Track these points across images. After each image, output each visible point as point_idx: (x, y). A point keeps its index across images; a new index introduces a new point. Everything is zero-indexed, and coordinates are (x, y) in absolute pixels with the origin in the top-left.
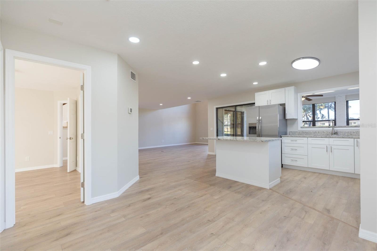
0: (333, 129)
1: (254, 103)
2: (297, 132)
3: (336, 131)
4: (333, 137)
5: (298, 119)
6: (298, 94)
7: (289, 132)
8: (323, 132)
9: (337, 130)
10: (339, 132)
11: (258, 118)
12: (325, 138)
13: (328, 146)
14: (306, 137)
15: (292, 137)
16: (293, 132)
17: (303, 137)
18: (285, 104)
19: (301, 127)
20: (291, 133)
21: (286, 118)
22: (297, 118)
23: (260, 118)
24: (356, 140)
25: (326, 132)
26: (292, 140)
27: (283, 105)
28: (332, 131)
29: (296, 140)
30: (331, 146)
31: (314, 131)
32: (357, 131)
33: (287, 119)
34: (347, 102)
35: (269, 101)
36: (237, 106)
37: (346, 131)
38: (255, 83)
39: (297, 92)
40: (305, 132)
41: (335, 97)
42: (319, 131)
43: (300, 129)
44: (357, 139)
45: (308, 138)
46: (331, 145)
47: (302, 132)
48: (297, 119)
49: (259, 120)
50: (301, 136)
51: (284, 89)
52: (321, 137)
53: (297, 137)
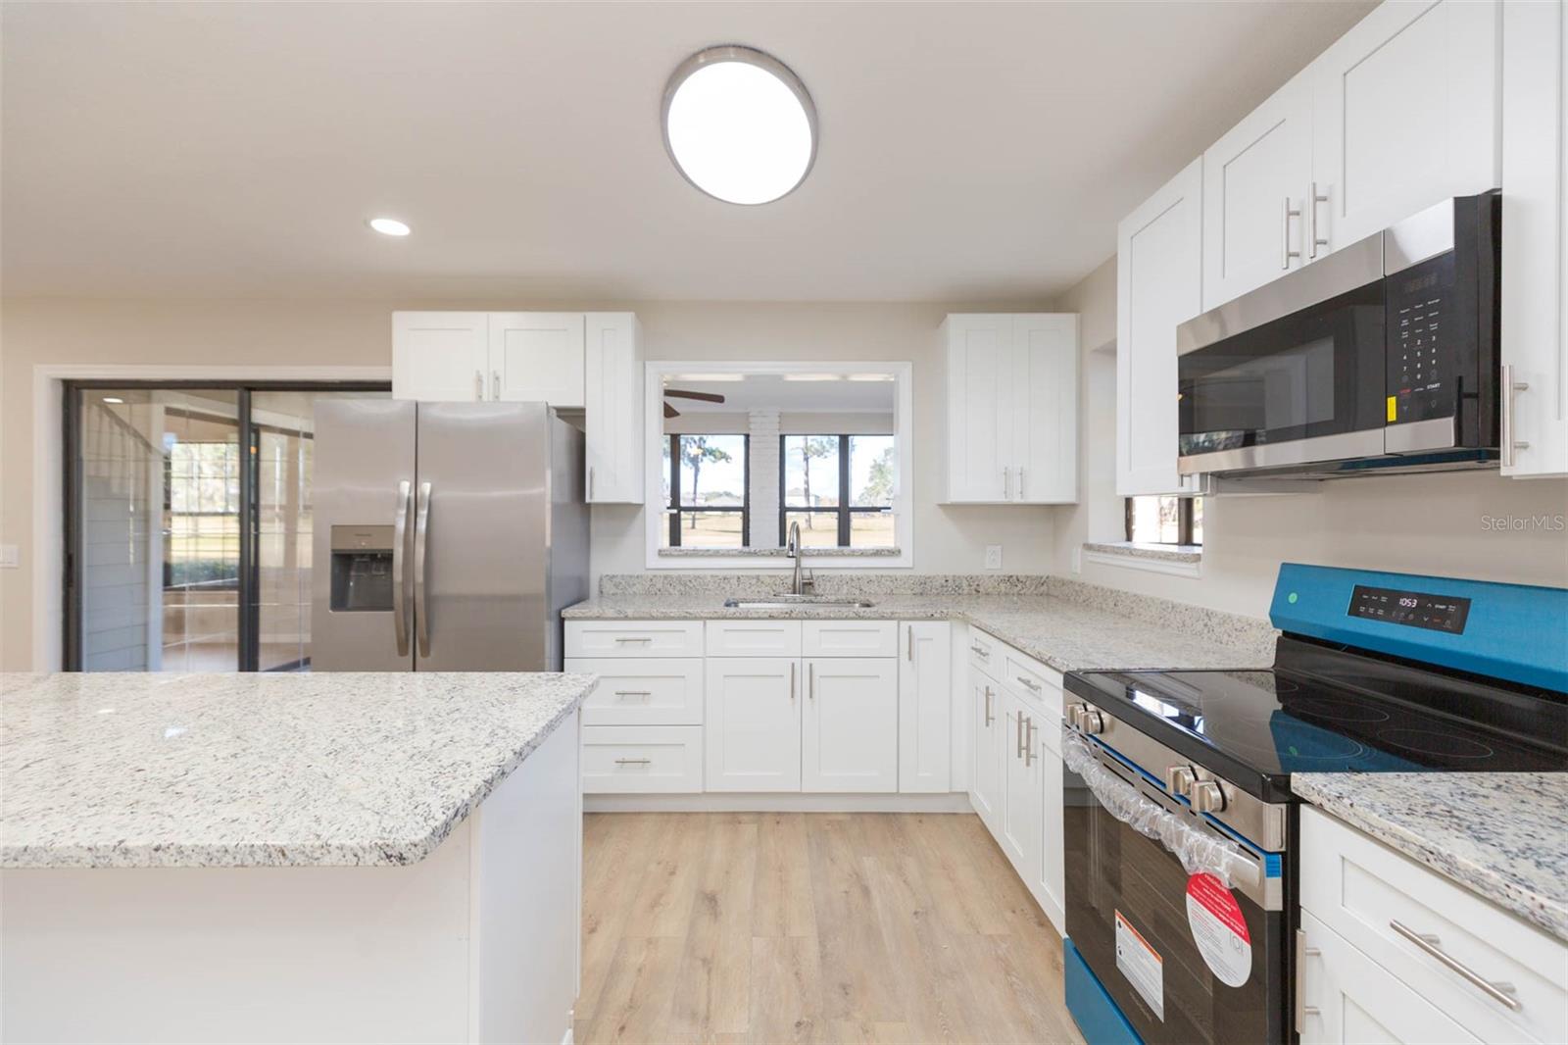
0: (798, 565)
1: (385, 387)
2: (642, 577)
3: (807, 573)
4: (818, 617)
5: (647, 506)
6: (647, 363)
7: (601, 579)
8: (758, 578)
9: (811, 569)
10: (818, 577)
11: (406, 487)
12: (784, 618)
13: (797, 662)
14: (696, 618)
15: (626, 618)
16: (623, 576)
17: (685, 618)
18: (583, 410)
19: (660, 551)
20: (609, 588)
21: (588, 500)
22: (641, 502)
23: (426, 488)
24: (905, 625)
25: (768, 580)
26: (622, 640)
27: (574, 417)
28: (792, 573)
29: (648, 636)
30: (811, 665)
31: (722, 574)
33: (589, 504)
34: (782, 438)
35: (485, 380)
36: (255, 389)
37: (843, 573)
38: (390, 227)
40: (679, 578)
42: (740, 573)
43: (654, 562)
44: (908, 623)
45: (708, 621)
46: (809, 660)
47: (666, 577)
48: (640, 506)
49: (413, 506)
50: (672, 615)
51: (578, 316)
52: (767, 615)
53: (653, 618)
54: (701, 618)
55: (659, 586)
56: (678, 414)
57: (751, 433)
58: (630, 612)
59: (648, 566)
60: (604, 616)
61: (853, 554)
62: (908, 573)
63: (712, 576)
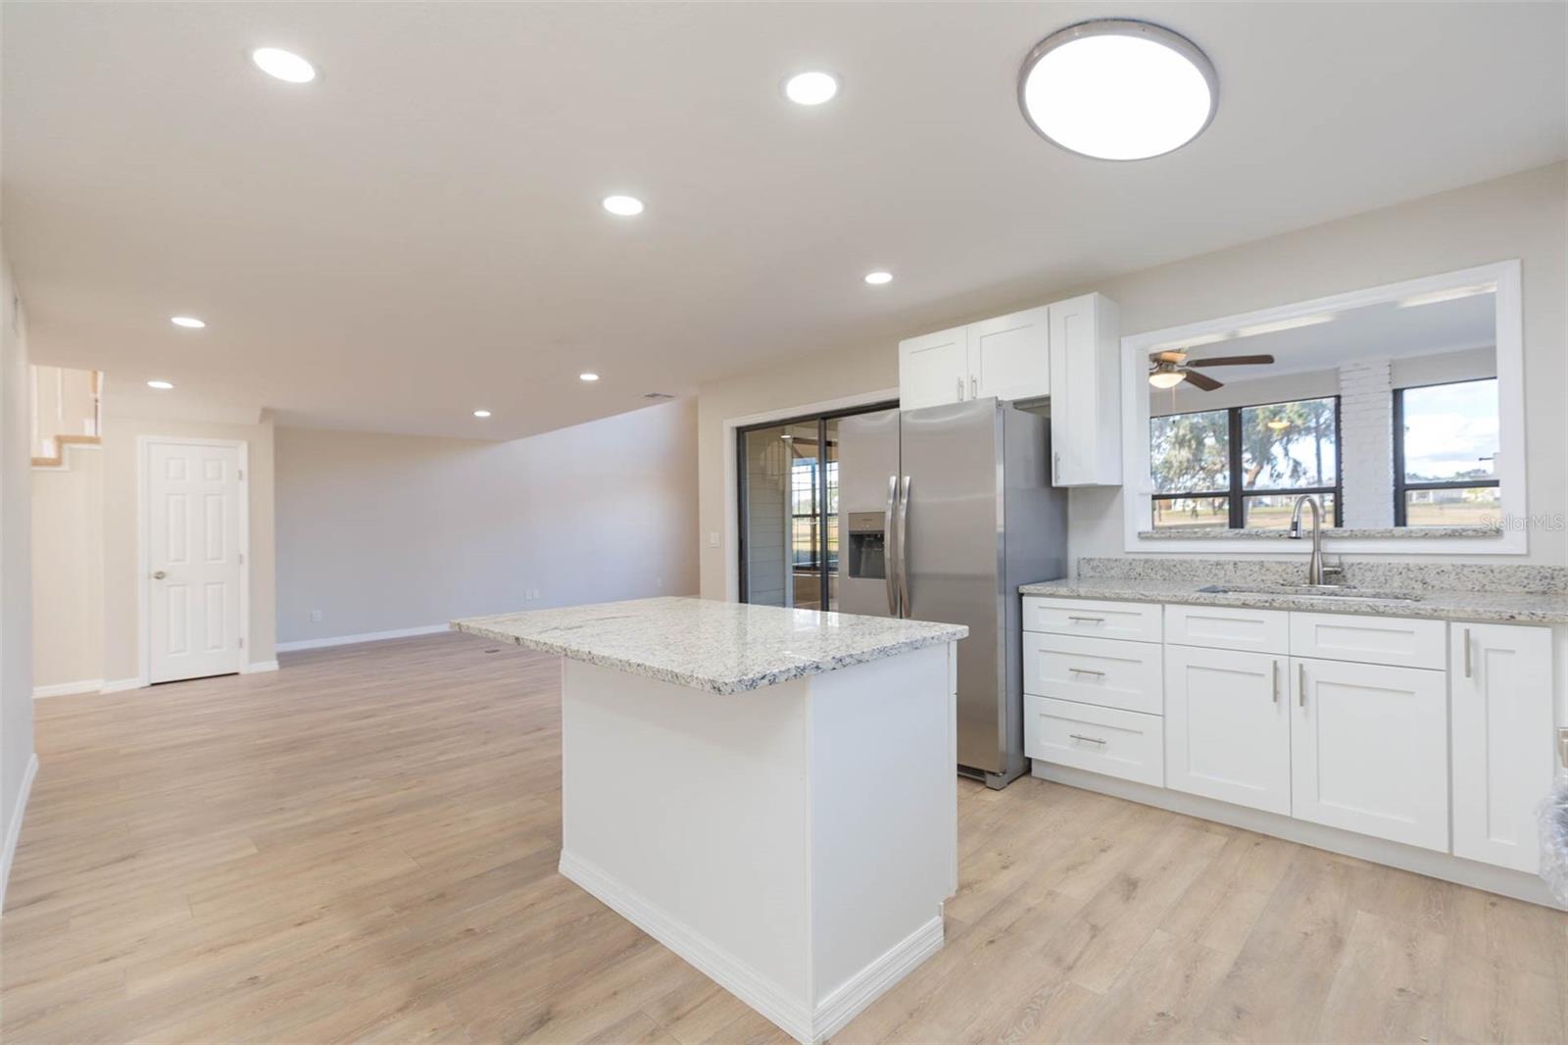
0: (1317, 549)
2: (1120, 560)
3: (1334, 560)
4: (1311, 609)
5: (1124, 488)
6: (1123, 339)
7: (1079, 562)
8: (1262, 564)
9: (1340, 555)
10: (1352, 565)
11: (893, 480)
12: (1264, 608)
13: (1283, 663)
14: (1152, 601)
15: (1079, 597)
16: (1100, 559)
17: (1140, 601)
18: (1048, 399)
19: (1139, 534)
20: (1086, 570)
21: (1054, 484)
22: (1120, 484)
23: (907, 480)
24: (1458, 629)
25: (1277, 567)
26: (1078, 619)
27: (1039, 408)
28: (1309, 559)
29: (1100, 616)
30: (1301, 666)
31: (1214, 559)
32: (1458, 561)
33: (1063, 492)
34: (1397, 395)
35: (965, 385)
37: (1394, 560)
38: (879, 278)
39: (1114, 329)
40: (1162, 563)
41: (1337, 371)
42: (1237, 558)
43: (1133, 545)
44: (1468, 626)
45: (1167, 606)
46: (1301, 660)
47: (1146, 561)
48: (1121, 486)
49: (898, 493)
50: (1126, 596)
51: (1043, 310)
52: (1239, 603)
53: (1105, 599)
54: (1159, 602)
55: (1139, 570)
56: (1220, 385)
57: (1342, 394)
58: (1082, 592)
59: (1127, 550)
60: (1057, 593)
61: (1410, 536)
62: (1516, 562)
63: (1201, 561)
